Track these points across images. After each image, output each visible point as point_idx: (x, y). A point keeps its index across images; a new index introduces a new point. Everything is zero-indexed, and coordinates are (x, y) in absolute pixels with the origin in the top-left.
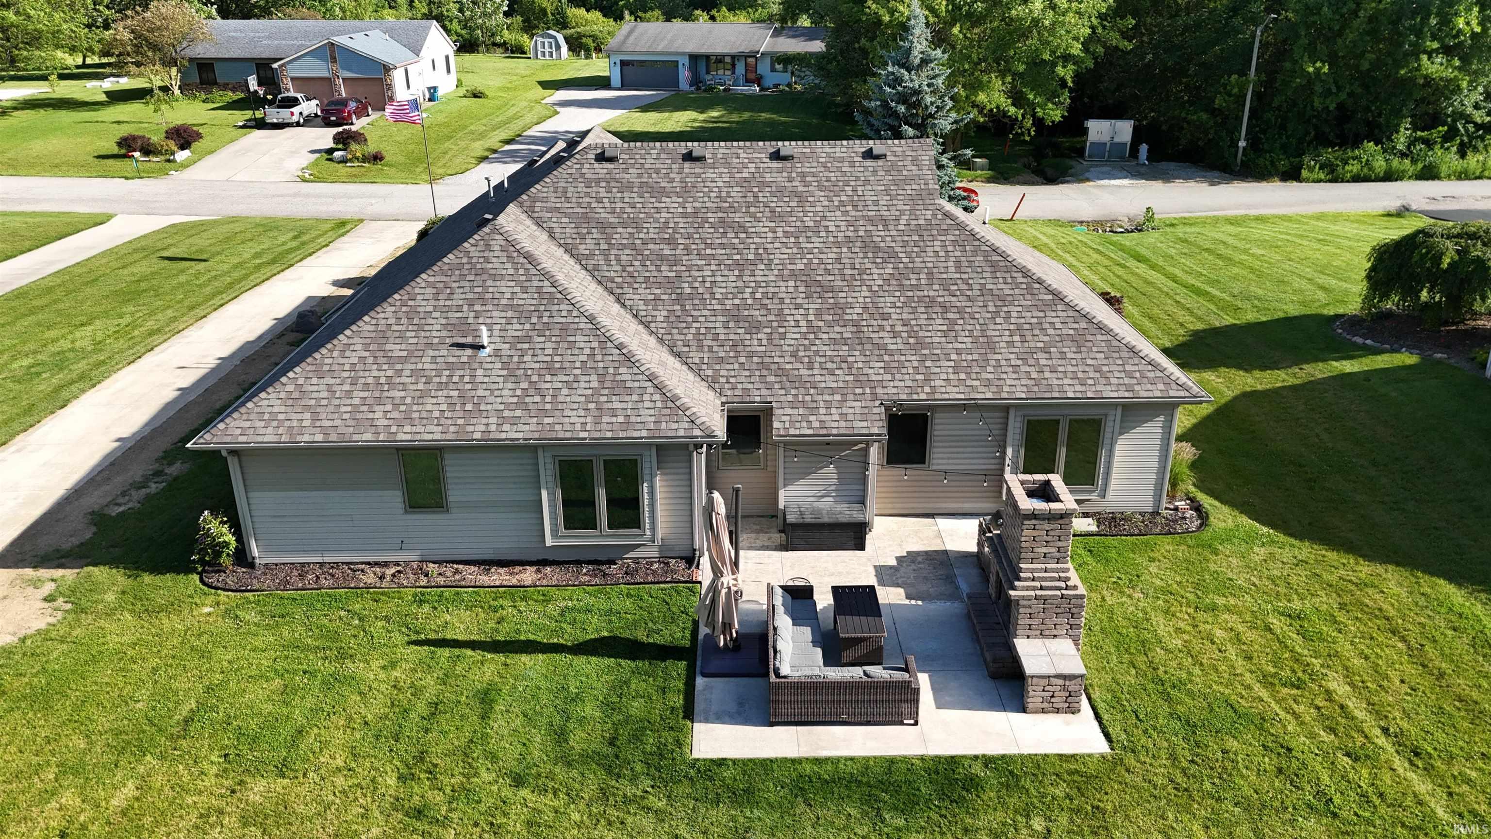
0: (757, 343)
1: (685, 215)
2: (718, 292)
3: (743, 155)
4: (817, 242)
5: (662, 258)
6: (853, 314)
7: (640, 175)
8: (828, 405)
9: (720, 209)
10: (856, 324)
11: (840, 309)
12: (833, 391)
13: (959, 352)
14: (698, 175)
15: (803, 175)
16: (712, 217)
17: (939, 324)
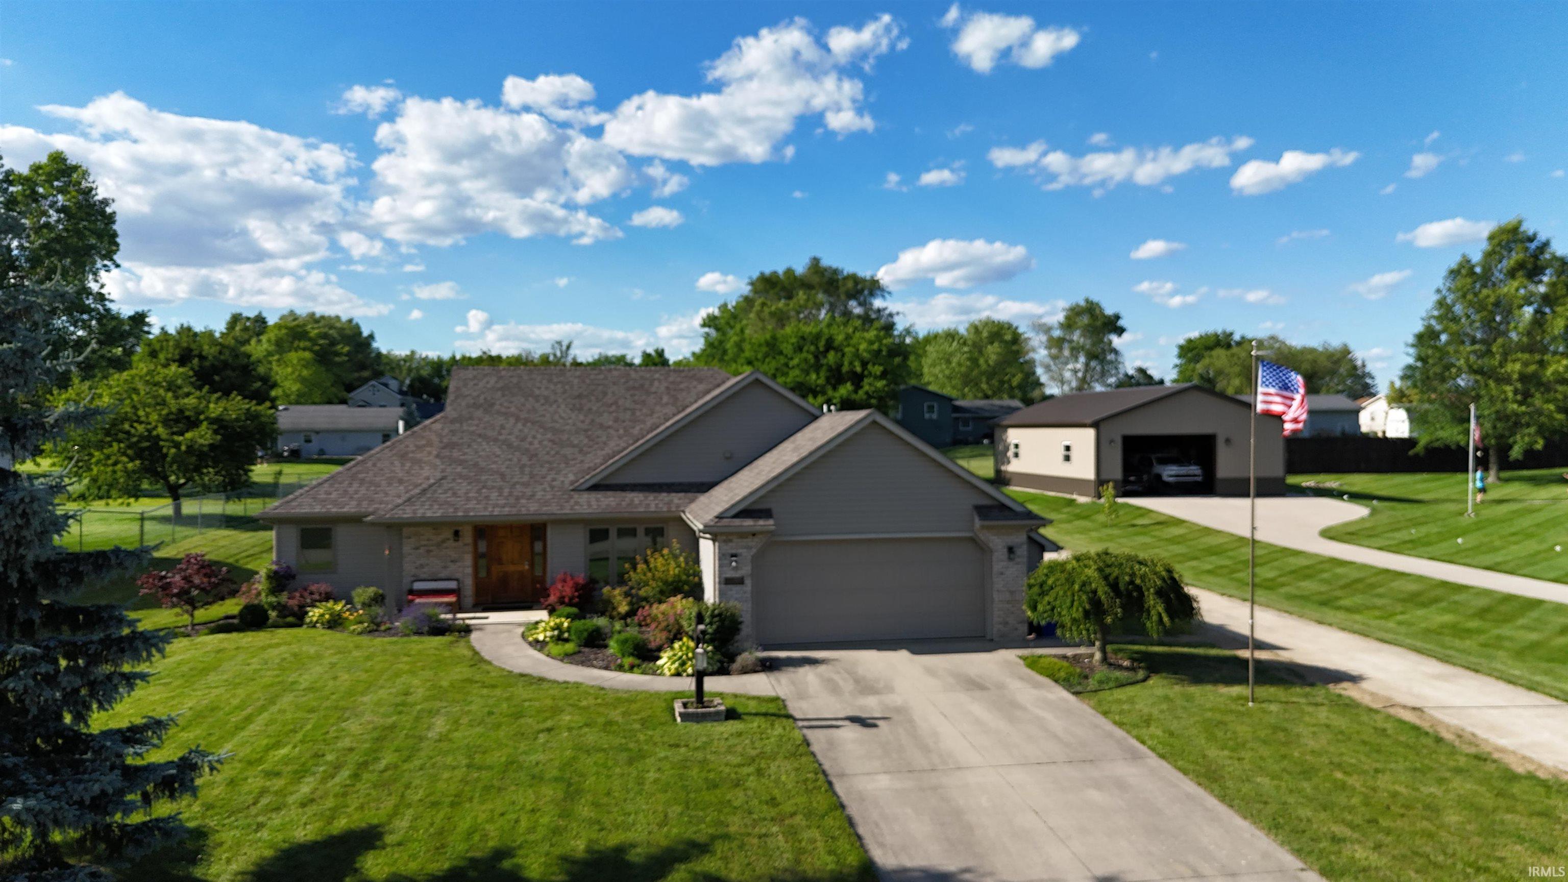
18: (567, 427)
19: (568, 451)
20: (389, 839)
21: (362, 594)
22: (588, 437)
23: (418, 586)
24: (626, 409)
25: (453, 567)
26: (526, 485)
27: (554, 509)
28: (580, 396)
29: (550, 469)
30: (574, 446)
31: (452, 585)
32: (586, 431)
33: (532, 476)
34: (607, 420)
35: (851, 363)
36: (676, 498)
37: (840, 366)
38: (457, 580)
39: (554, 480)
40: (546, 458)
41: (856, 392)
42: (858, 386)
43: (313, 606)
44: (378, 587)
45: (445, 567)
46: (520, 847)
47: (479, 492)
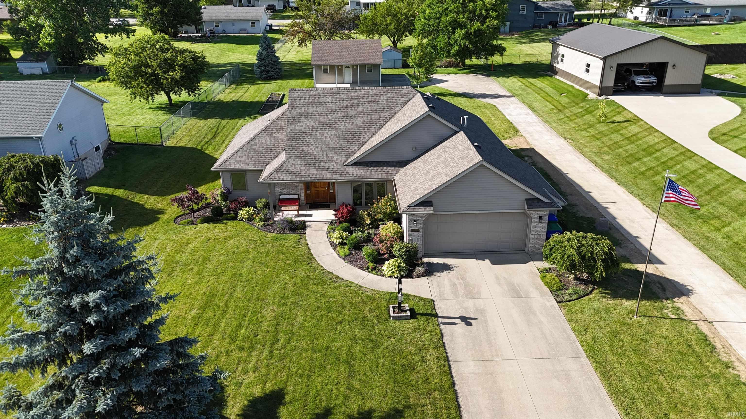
18: (342, 127)
19: (342, 142)
20: (288, 398)
21: (260, 203)
22: (351, 133)
23: (282, 197)
24: (368, 115)
25: (296, 189)
26: (325, 162)
27: (337, 176)
28: (346, 107)
29: (336, 153)
30: (345, 139)
31: (296, 197)
32: (350, 129)
33: (328, 157)
34: (359, 122)
35: (480, 10)
36: (390, 170)
37: (475, 11)
38: (298, 195)
39: (337, 159)
40: (333, 146)
41: (483, 25)
42: (483, 23)
43: (241, 210)
44: (266, 199)
45: (293, 189)
46: (333, 408)
47: (305, 166)
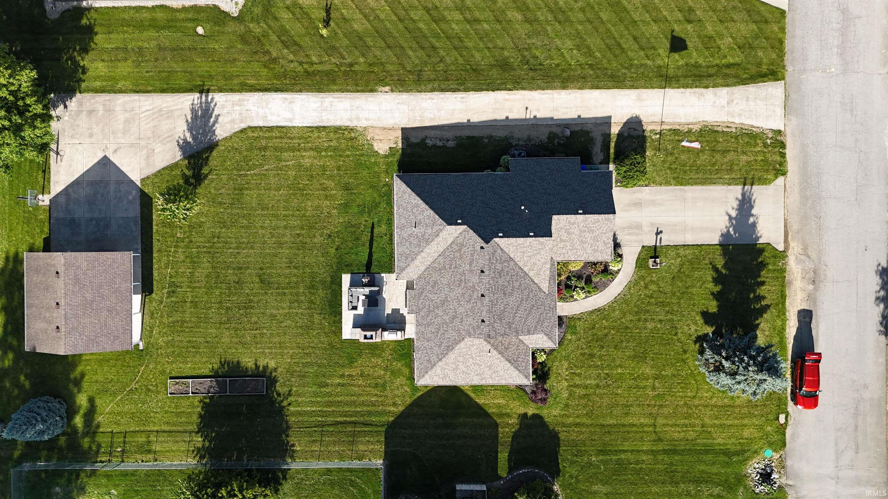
0: (429, 288)
1: (464, 271)
2: (442, 279)
3: (483, 287)
4: (455, 304)
5: (451, 265)
6: (436, 310)
7: (476, 259)
8: (415, 302)
9: (465, 280)
10: (434, 311)
11: (437, 308)
12: (418, 304)
13: (427, 333)
14: (476, 274)
15: (476, 302)
16: (462, 278)
17: (433, 330)
24: (511, 278)
29: (539, 300)
32: (522, 291)
34: (517, 284)
39: (543, 299)
